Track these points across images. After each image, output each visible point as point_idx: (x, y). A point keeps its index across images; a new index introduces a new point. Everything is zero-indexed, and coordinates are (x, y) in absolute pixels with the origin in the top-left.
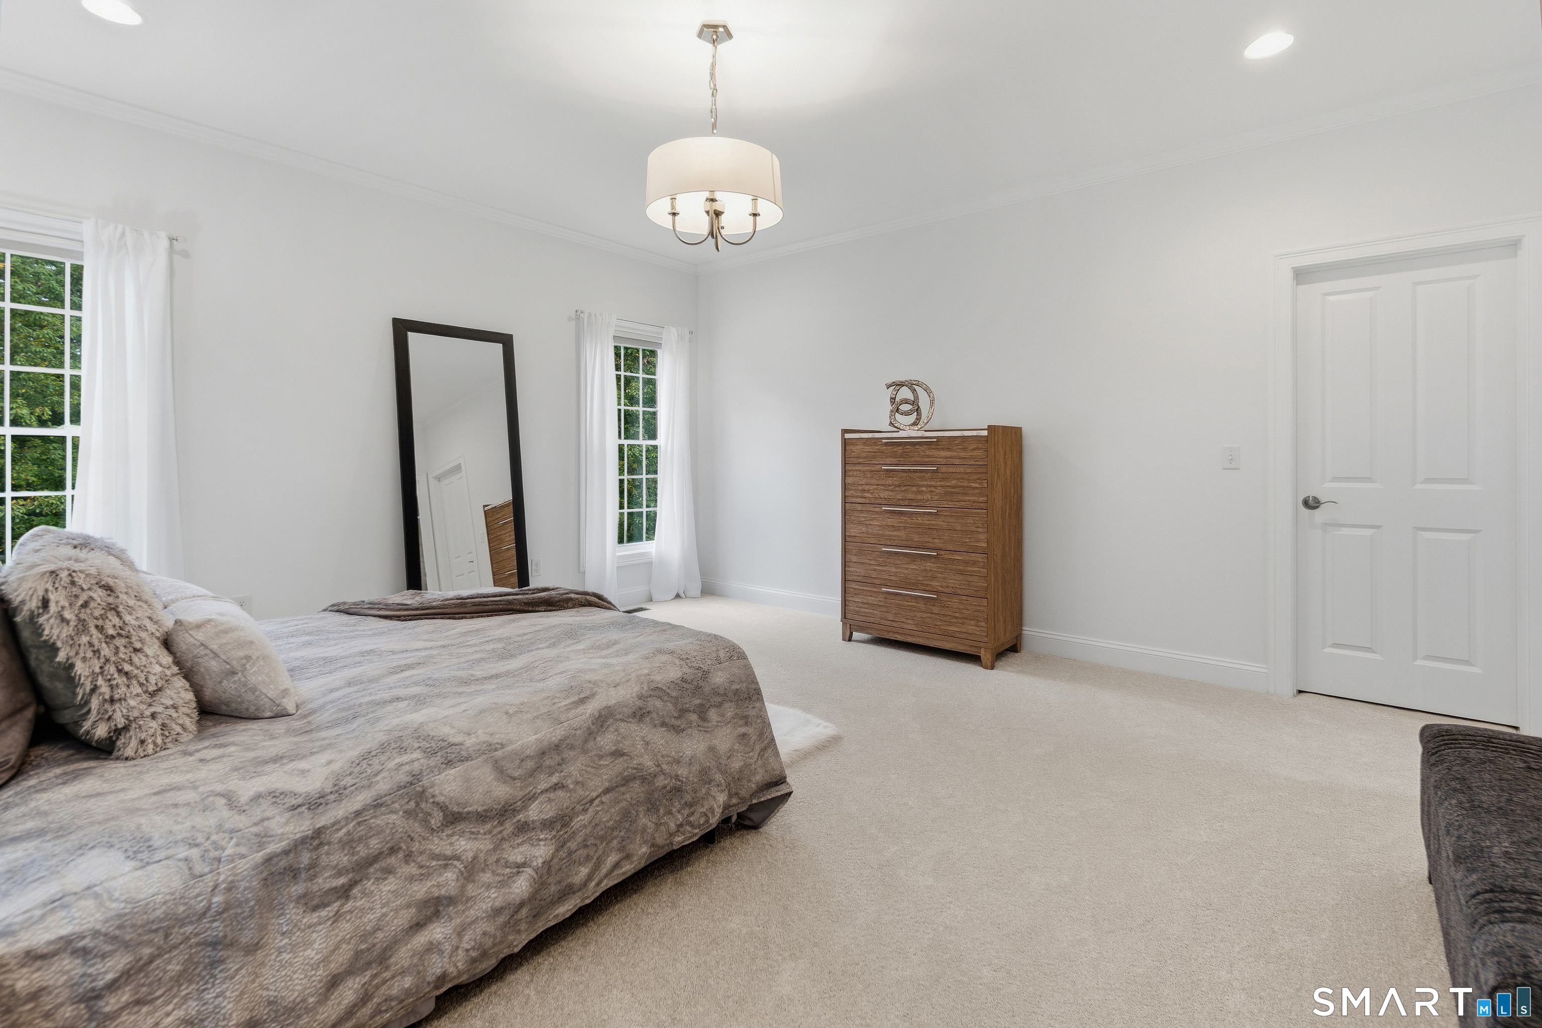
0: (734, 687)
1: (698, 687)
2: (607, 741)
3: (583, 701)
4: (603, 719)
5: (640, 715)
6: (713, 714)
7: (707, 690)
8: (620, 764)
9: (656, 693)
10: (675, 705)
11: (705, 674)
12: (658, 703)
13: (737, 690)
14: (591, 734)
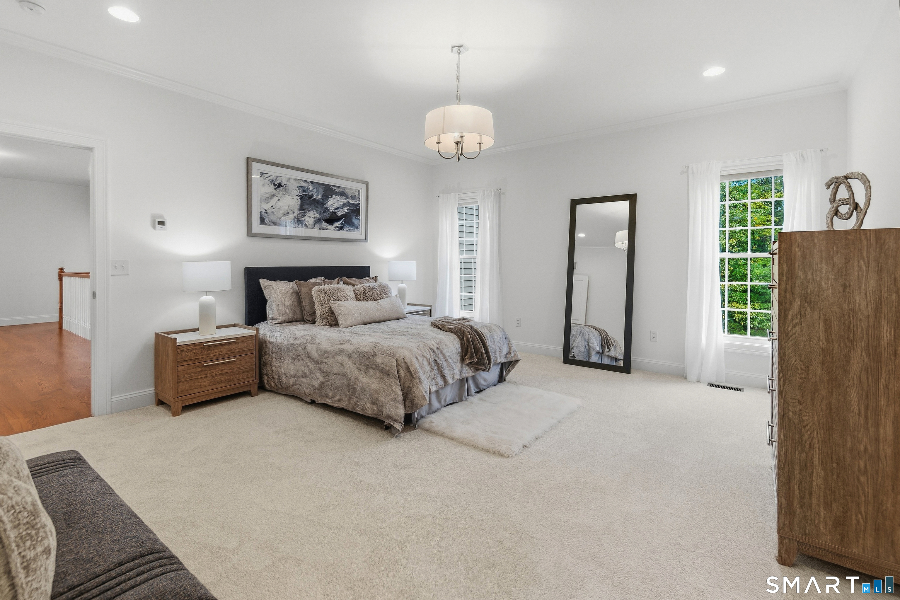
0: (382, 366)
1: (369, 358)
2: (339, 358)
3: (341, 344)
4: (341, 352)
5: (350, 357)
6: (371, 371)
7: (372, 360)
8: (342, 369)
9: (357, 353)
10: (360, 359)
11: (375, 355)
12: (356, 356)
13: (383, 368)
14: (336, 354)
